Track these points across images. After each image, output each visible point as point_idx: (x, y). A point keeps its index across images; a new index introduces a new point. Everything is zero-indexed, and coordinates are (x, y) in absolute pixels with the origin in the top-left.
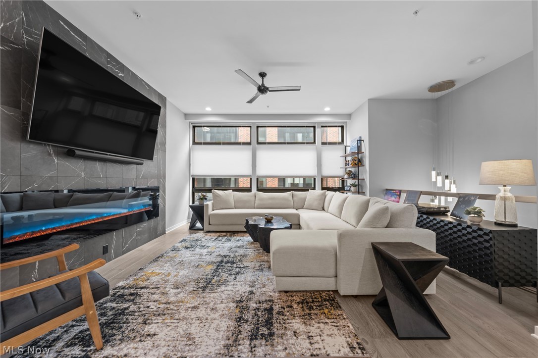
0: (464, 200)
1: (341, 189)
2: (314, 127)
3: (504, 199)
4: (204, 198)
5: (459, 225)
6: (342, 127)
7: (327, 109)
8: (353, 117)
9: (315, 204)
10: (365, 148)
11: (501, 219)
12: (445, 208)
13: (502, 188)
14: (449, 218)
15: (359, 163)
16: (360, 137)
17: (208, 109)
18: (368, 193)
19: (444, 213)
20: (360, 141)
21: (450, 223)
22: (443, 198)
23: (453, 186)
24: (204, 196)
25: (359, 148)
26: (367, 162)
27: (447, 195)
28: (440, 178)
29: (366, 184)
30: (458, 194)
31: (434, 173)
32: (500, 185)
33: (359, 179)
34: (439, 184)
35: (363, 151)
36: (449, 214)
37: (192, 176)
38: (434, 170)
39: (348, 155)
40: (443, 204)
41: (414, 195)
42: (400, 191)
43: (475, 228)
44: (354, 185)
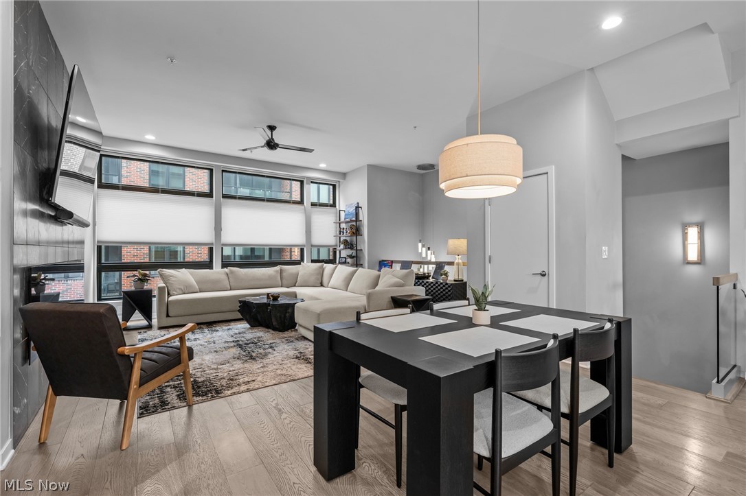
0: (440, 266)
1: (332, 262)
2: (302, 182)
3: (458, 264)
4: (144, 279)
5: (437, 283)
6: (334, 186)
7: (323, 166)
8: (348, 177)
9: (313, 279)
10: (364, 215)
11: (456, 278)
12: (428, 274)
13: (457, 257)
14: (431, 280)
15: (356, 231)
16: (358, 203)
17: (150, 138)
18: (366, 264)
19: (428, 277)
20: (357, 208)
21: (432, 283)
22: (426, 266)
23: (433, 256)
24: (145, 275)
25: (357, 215)
26: (365, 231)
27: (429, 263)
28: (424, 249)
29: (364, 255)
30: (436, 262)
31: (420, 245)
32: (455, 254)
33: (357, 250)
34: (424, 255)
35: (360, 219)
36: (431, 278)
37: (98, 242)
38: (420, 241)
39: (343, 222)
40: (426, 271)
41: (406, 265)
42: (392, 262)
43: (444, 284)
44: (351, 257)
